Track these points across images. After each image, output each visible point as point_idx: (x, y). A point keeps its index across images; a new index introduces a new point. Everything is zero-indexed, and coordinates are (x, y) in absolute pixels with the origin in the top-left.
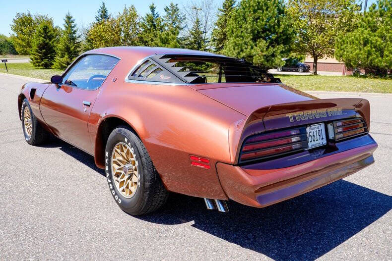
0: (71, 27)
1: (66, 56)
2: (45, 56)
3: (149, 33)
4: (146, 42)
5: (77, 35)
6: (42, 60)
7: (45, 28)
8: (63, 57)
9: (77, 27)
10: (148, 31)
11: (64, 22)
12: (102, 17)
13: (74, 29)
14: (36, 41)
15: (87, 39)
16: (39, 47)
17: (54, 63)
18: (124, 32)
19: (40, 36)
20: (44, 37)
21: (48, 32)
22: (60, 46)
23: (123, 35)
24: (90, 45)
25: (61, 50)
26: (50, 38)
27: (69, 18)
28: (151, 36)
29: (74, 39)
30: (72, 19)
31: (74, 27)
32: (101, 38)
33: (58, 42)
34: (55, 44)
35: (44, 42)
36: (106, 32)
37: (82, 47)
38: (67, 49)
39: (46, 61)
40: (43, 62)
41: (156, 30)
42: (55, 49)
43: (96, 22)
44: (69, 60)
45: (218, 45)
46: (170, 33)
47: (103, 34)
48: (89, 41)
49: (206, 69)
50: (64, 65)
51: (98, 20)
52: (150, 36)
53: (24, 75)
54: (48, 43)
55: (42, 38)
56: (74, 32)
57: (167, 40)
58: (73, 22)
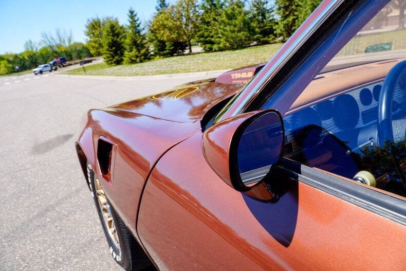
0: (135, 21)
1: (135, 50)
2: (116, 53)
3: (210, 13)
4: (209, 22)
5: (141, 27)
6: (113, 57)
7: (112, 27)
8: (131, 51)
9: (140, 19)
10: (209, 11)
11: (128, 18)
12: (161, 7)
13: (138, 22)
14: (105, 41)
15: (150, 30)
16: (109, 46)
17: (124, 58)
18: (185, 16)
19: (109, 35)
20: (113, 36)
21: (114, 31)
22: (128, 41)
23: (184, 20)
24: (154, 35)
25: (128, 45)
26: (118, 35)
27: (132, 12)
28: (213, 15)
29: (139, 32)
30: (135, 13)
31: (137, 20)
32: (164, 26)
33: (125, 37)
34: (122, 40)
35: (112, 40)
36: (167, 19)
37: (147, 38)
38: (135, 43)
39: (117, 57)
40: (114, 60)
41: (216, 8)
42: (123, 45)
43: (157, 12)
44: (137, 53)
45: (284, 13)
46: (236, 7)
47: (166, 22)
48: (152, 32)
49: (274, 39)
50: (134, 59)
51: (158, 10)
52: (211, 16)
53: (100, 75)
54: (116, 40)
55: (110, 37)
56: (138, 26)
57: (234, 15)
58: (135, 16)
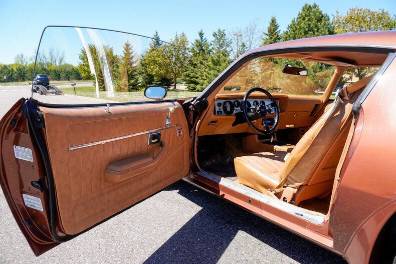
0: (130, 54)
1: (125, 79)
3: (198, 56)
4: (196, 64)
5: (134, 60)
9: (134, 52)
10: (198, 55)
11: (123, 49)
12: (155, 44)
13: (132, 55)
14: (99, 67)
15: (141, 63)
16: (101, 72)
18: (175, 56)
23: (174, 59)
24: (144, 69)
27: (127, 45)
28: (200, 58)
29: (131, 64)
30: (130, 47)
31: (132, 53)
32: (155, 62)
36: (158, 56)
37: (138, 71)
41: (204, 53)
44: (127, 82)
46: (222, 55)
47: (157, 59)
48: (143, 65)
51: (151, 47)
52: (199, 59)
53: (90, 96)
56: (132, 58)
57: (219, 62)
58: (130, 49)
